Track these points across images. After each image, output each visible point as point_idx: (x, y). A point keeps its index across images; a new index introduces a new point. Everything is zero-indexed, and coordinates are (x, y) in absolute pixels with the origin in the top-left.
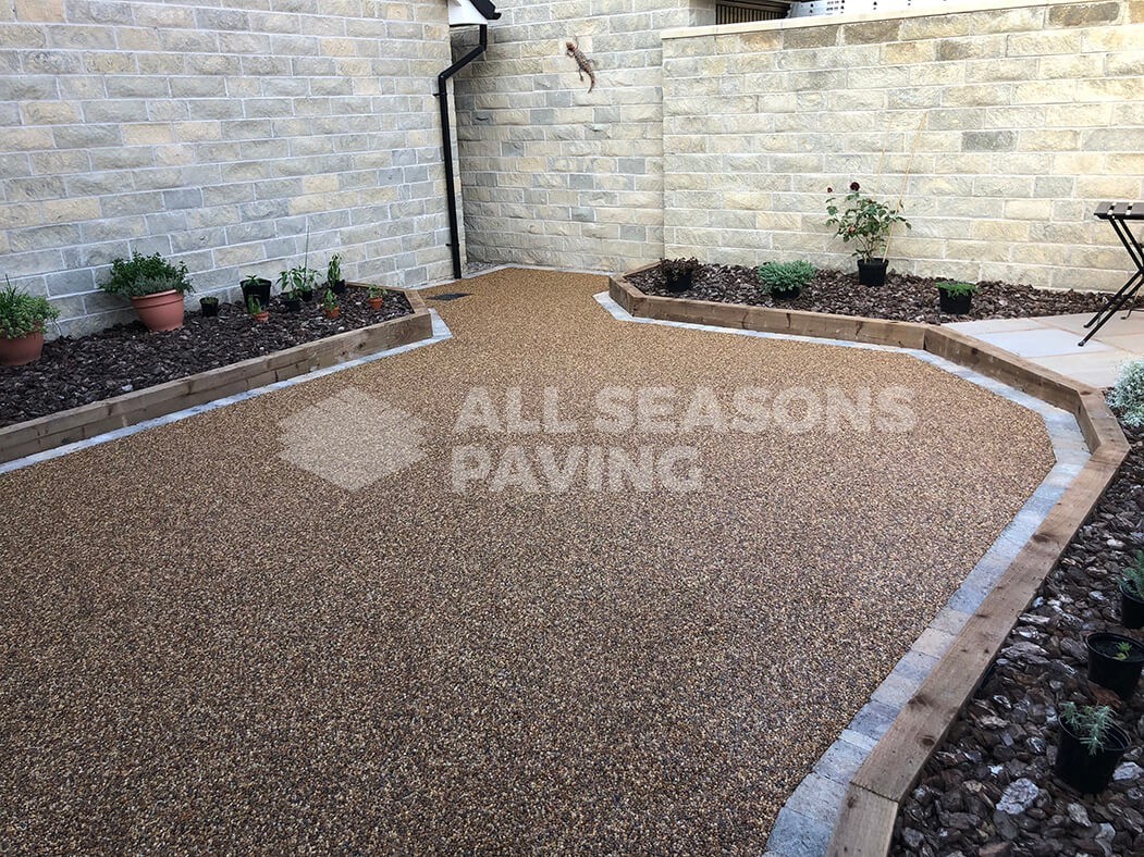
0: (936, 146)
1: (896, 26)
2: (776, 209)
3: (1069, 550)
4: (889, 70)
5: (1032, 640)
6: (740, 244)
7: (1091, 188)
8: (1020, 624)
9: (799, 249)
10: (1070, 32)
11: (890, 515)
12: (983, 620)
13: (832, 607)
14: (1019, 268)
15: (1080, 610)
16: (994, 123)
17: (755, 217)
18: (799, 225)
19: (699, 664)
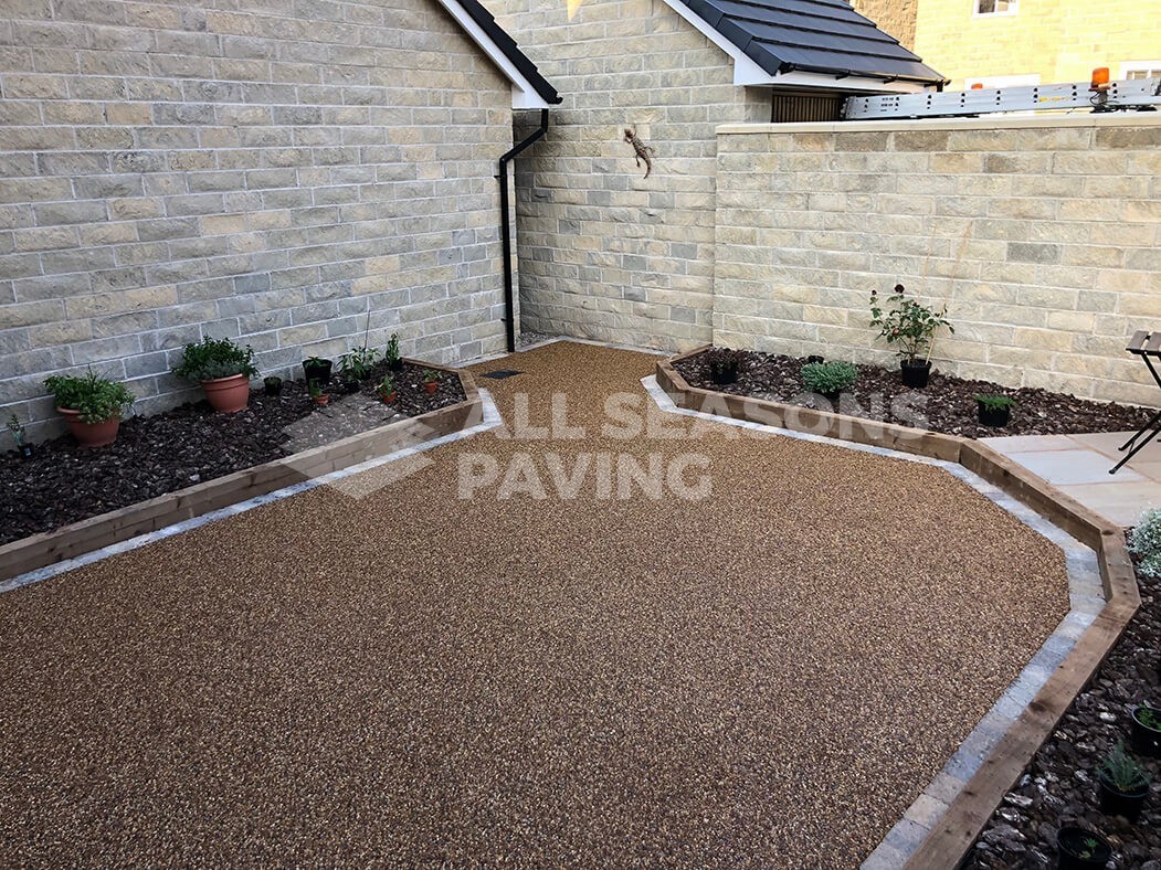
0: (981, 254)
1: (945, 137)
2: (823, 303)
3: (1063, 723)
4: (939, 179)
5: (1014, 824)
6: (787, 335)
7: (1134, 305)
8: (1005, 804)
9: (844, 343)
10: (1115, 153)
11: (901, 663)
12: (970, 798)
13: (836, 764)
14: (1061, 377)
15: (1064, 790)
16: (1039, 236)
17: (802, 309)
18: (845, 320)
19: (706, 821)
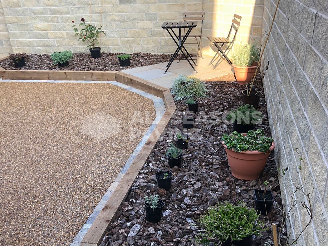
2: (55, 30)
3: (156, 146)
5: (143, 178)
6: (44, 45)
8: (140, 174)
9: (67, 45)
11: (102, 145)
12: (128, 175)
13: (81, 182)
14: (146, 47)
15: (158, 165)
17: (47, 33)
19: (31, 215)
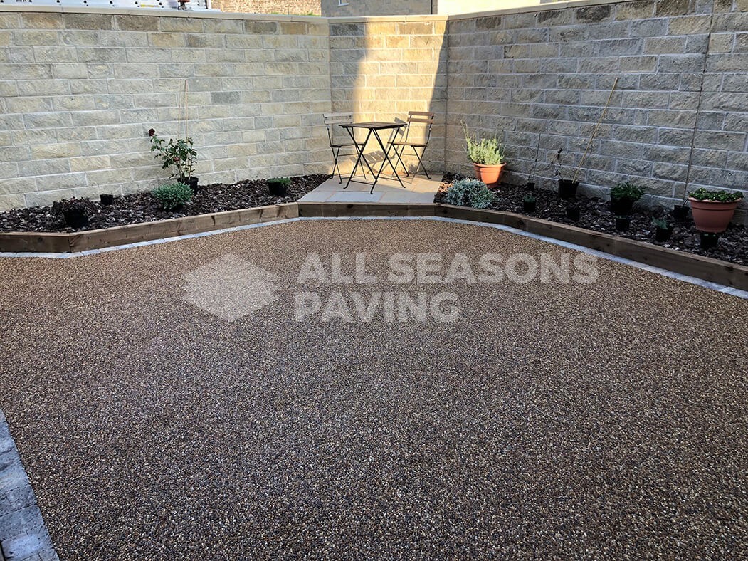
0: (197, 102)
1: (155, 21)
2: (86, 154)
4: (157, 51)
9: (112, 182)
10: (255, 36)
14: (255, 170)
16: (228, 87)
18: (109, 164)
